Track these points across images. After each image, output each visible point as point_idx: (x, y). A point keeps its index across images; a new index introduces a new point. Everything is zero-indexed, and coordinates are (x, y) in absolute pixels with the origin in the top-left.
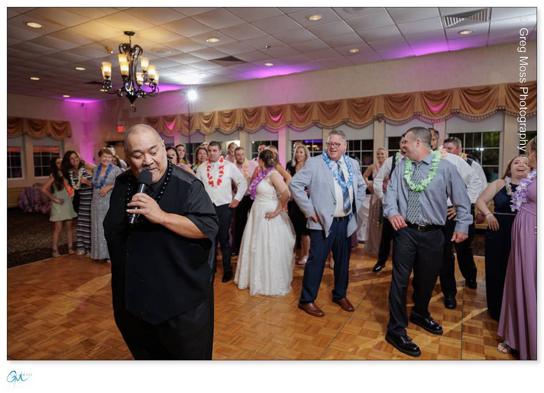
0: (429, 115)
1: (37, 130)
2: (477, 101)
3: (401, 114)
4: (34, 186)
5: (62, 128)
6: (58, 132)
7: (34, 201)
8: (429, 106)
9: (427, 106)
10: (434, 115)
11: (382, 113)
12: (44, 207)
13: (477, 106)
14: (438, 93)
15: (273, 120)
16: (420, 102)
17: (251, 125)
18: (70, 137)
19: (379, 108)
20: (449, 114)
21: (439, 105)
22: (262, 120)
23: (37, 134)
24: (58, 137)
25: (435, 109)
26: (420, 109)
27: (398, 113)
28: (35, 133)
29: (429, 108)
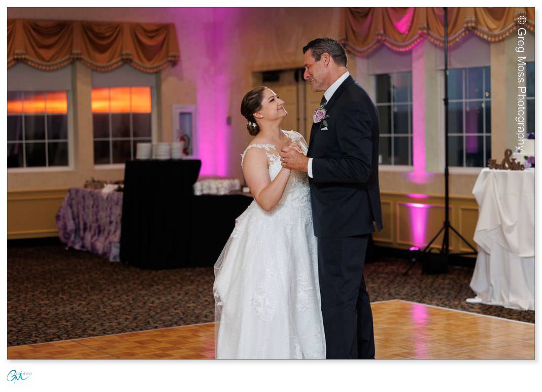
1: (102, 49)
4: (86, 186)
5: (159, 39)
6: (148, 53)
7: (85, 224)
12: (102, 239)
18: (174, 62)
23: (101, 59)
24: (148, 65)
28: (98, 56)
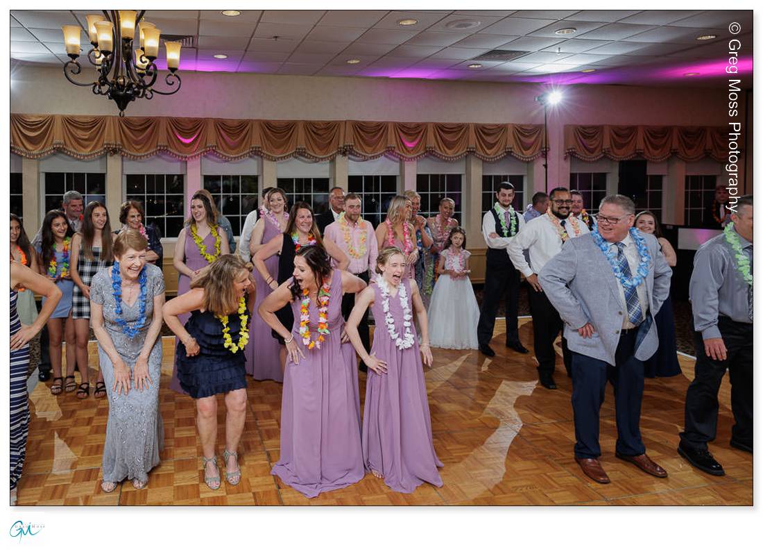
0: (404, 152)
2: (452, 140)
3: (372, 148)
8: (404, 141)
9: (402, 141)
10: (408, 152)
11: (350, 144)
13: (450, 145)
14: (413, 126)
15: (181, 142)
16: (394, 135)
17: (138, 147)
19: (346, 138)
20: (423, 152)
21: (413, 141)
22: (162, 140)
25: (410, 145)
26: (394, 144)
27: (369, 146)
29: (403, 144)
